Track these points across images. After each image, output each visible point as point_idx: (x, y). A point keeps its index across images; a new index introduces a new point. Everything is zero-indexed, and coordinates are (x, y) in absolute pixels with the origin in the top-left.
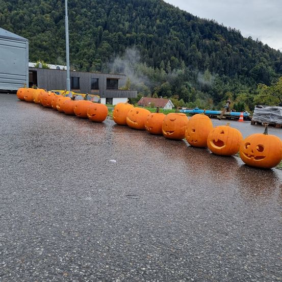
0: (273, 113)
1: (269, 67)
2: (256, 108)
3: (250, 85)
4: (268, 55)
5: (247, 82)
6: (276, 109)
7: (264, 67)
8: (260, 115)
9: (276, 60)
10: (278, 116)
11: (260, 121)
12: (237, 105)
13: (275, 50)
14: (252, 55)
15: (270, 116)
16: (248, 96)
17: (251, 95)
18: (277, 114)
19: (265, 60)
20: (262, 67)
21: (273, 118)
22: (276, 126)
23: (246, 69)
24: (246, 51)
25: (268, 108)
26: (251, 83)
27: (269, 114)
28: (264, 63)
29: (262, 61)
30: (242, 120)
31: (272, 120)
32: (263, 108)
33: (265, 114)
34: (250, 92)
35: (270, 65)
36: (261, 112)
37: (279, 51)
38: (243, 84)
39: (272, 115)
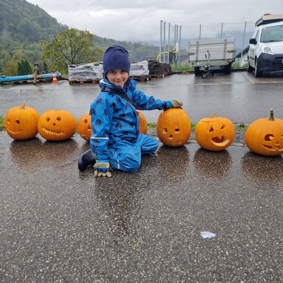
0: (87, 70)
1: (34, 22)
2: (69, 68)
3: (22, 41)
4: (29, 10)
5: (18, 38)
6: (88, 67)
7: (30, 22)
8: (75, 74)
9: (38, 15)
10: (92, 73)
11: (77, 80)
12: (20, 63)
13: (33, 5)
14: (14, 10)
15: (84, 74)
16: (23, 52)
17: (27, 51)
18: (91, 71)
19: (28, 15)
20: (28, 22)
21: (88, 75)
22: (93, 82)
23: (13, 25)
24: (7, 6)
25: (81, 67)
26: (23, 39)
27: (84, 72)
28: (28, 18)
29: (26, 17)
30: (55, 81)
31: (88, 78)
32: (77, 68)
33: (80, 73)
34: (24, 48)
35: (35, 20)
36: (76, 71)
37: (37, 6)
38: (15, 40)
39: (87, 72)
